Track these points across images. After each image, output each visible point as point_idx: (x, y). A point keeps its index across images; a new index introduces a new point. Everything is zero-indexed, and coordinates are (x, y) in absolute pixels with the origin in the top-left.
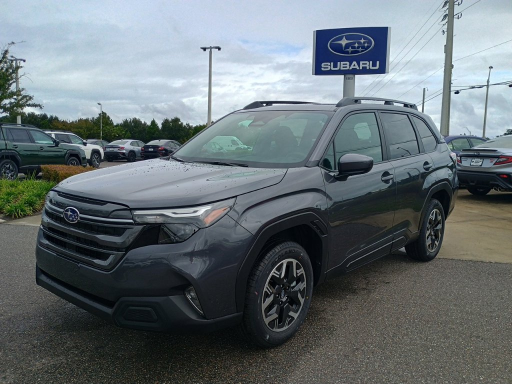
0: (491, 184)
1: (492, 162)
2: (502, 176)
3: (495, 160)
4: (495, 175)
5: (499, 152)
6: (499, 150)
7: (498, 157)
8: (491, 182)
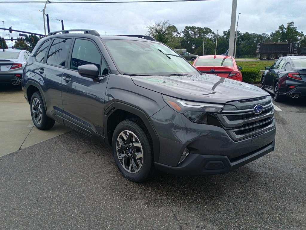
0: (12, 81)
1: (8, 67)
2: (17, 75)
3: (10, 66)
4: (13, 75)
5: (11, 61)
6: (11, 60)
7: (12, 64)
8: (11, 80)
